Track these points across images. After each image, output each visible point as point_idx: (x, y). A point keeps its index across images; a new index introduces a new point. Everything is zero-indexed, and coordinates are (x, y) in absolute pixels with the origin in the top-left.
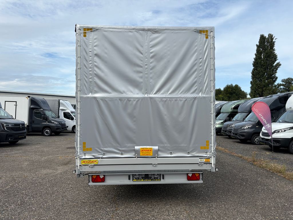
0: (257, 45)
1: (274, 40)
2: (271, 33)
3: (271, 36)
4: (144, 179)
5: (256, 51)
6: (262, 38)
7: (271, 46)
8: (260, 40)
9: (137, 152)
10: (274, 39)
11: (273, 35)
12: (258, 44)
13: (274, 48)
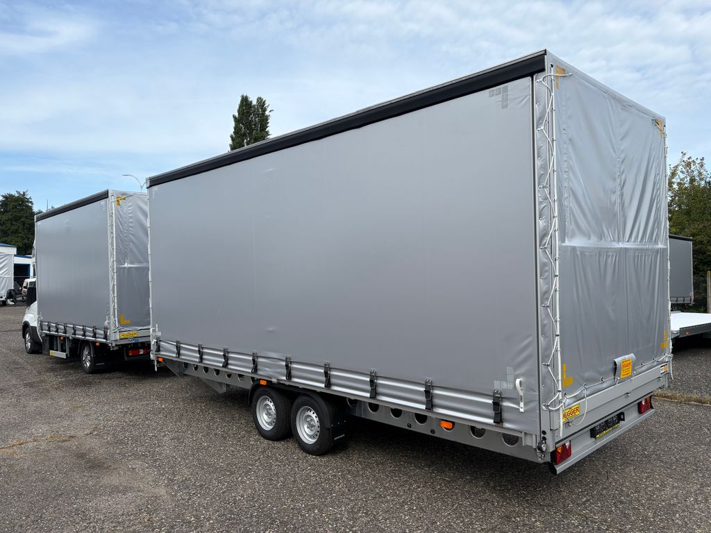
0: (234, 117)
1: (267, 113)
2: (262, 97)
3: (261, 103)
5: (233, 130)
6: (245, 102)
7: (261, 124)
8: (241, 106)
10: (268, 110)
11: (265, 101)
12: (237, 115)
13: (267, 130)
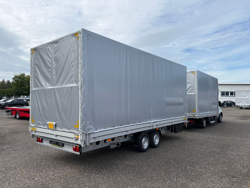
4: (56, 145)
9: (47, 125)
